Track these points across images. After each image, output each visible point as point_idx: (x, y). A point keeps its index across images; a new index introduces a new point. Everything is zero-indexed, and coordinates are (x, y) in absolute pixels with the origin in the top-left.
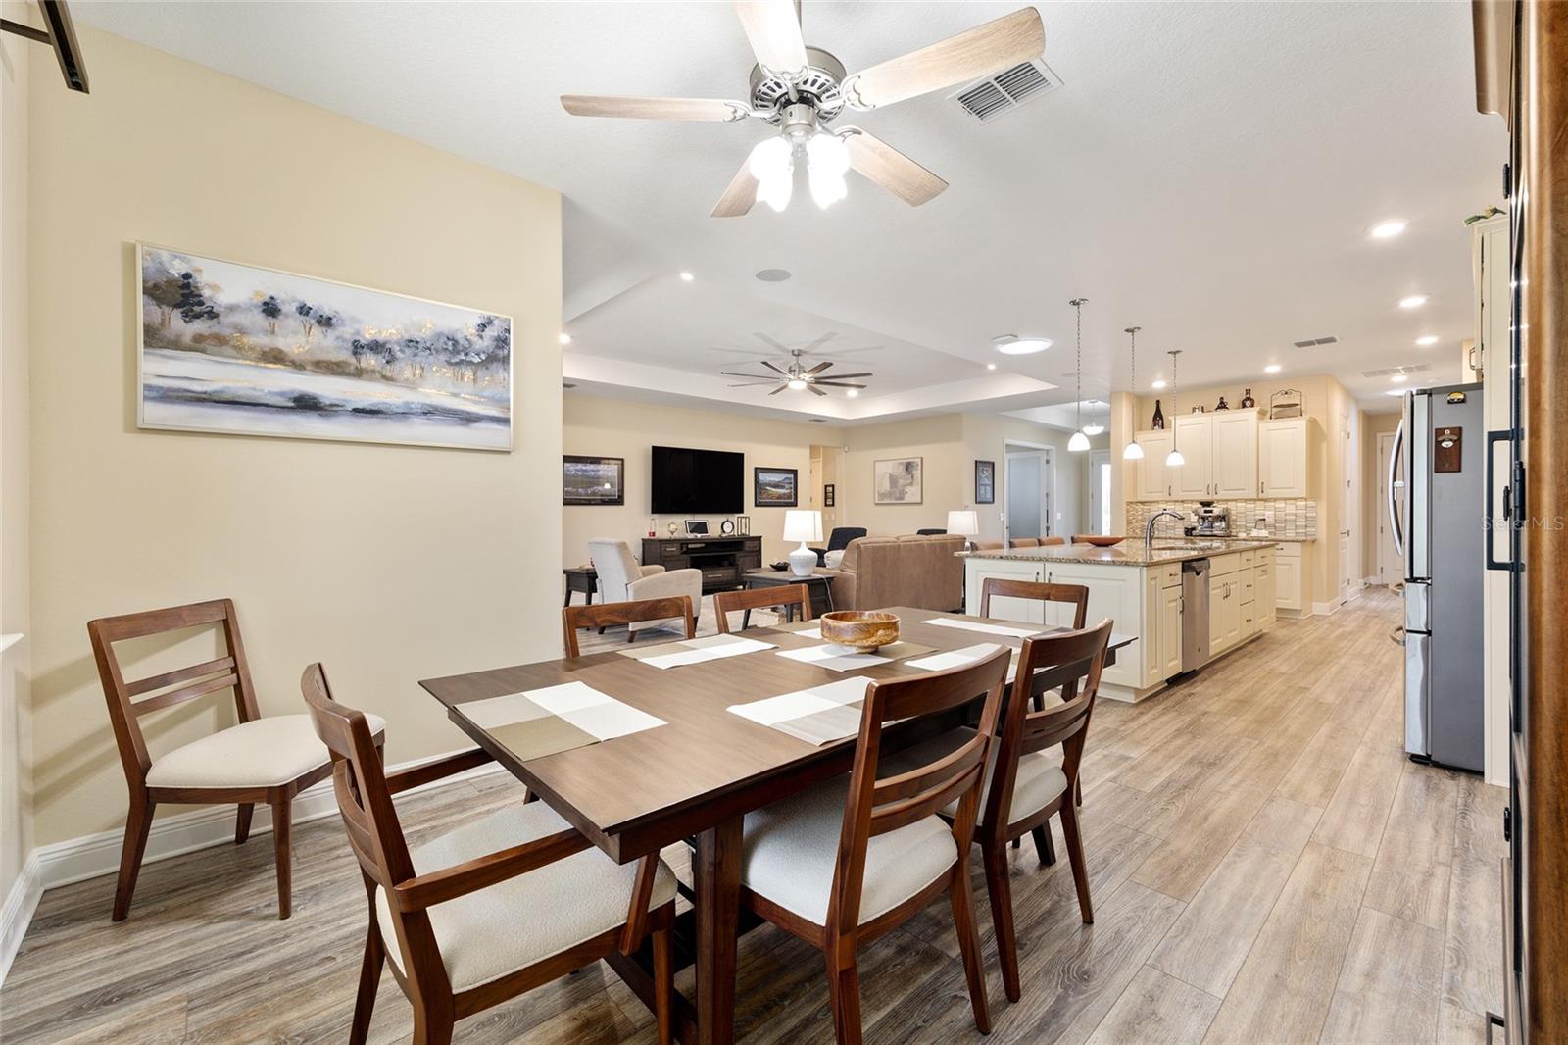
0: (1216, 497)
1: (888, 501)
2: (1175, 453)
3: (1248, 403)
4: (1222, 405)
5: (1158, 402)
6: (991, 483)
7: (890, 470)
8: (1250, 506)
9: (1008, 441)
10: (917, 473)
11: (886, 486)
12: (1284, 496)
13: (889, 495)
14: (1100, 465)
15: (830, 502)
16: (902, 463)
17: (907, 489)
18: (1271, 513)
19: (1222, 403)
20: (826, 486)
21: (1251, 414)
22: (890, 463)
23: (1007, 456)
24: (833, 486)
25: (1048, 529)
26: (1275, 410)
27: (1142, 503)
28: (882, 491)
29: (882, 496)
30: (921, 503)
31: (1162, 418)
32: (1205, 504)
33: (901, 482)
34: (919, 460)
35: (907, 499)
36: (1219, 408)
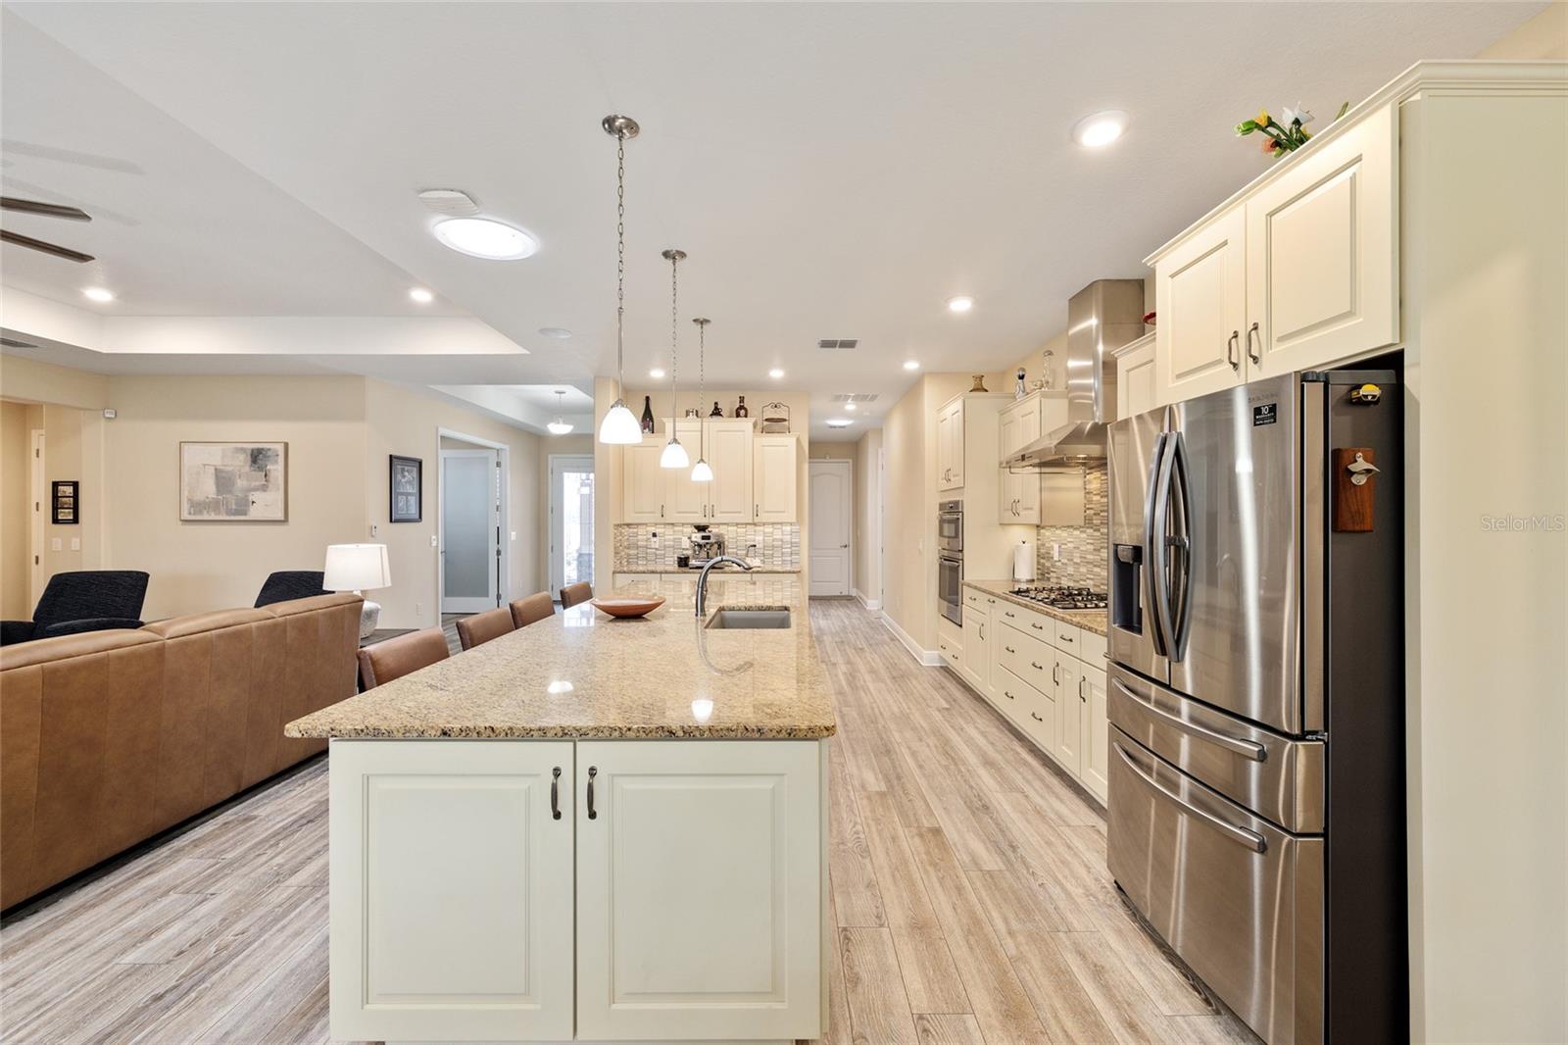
0: (712, 520)
1: (213, 517)
2: (701, 464)
3: (742, 412)
4: (717, 412)
5: (647, 398)
6: (415, 490)
7: (217, 461)
8: (741, 530)
9: (444, 431)
10: (276, 469)
11: (208, 489)
12: (772, 521)
13: (214, 505)
14: (562, 473)
15: (65, 514)
16: (243, 450)
17: (255, 496)
18: (761, 538)
19: (716, 408)
20: (55, 485)
21: (746, 424)
22: (217, 449)
23: (443, 454)
24: (75, 485)
25: (499, 553)
26: (765, 423)
27: (628, 525)
28: (199, 497)
29: (197, 506)
30: (286, 520)
31: (652, 419)
32: (701, 528)
33: (240, 483)
34: (280, 449)
35: (254, 513)
36: (713, 414)
